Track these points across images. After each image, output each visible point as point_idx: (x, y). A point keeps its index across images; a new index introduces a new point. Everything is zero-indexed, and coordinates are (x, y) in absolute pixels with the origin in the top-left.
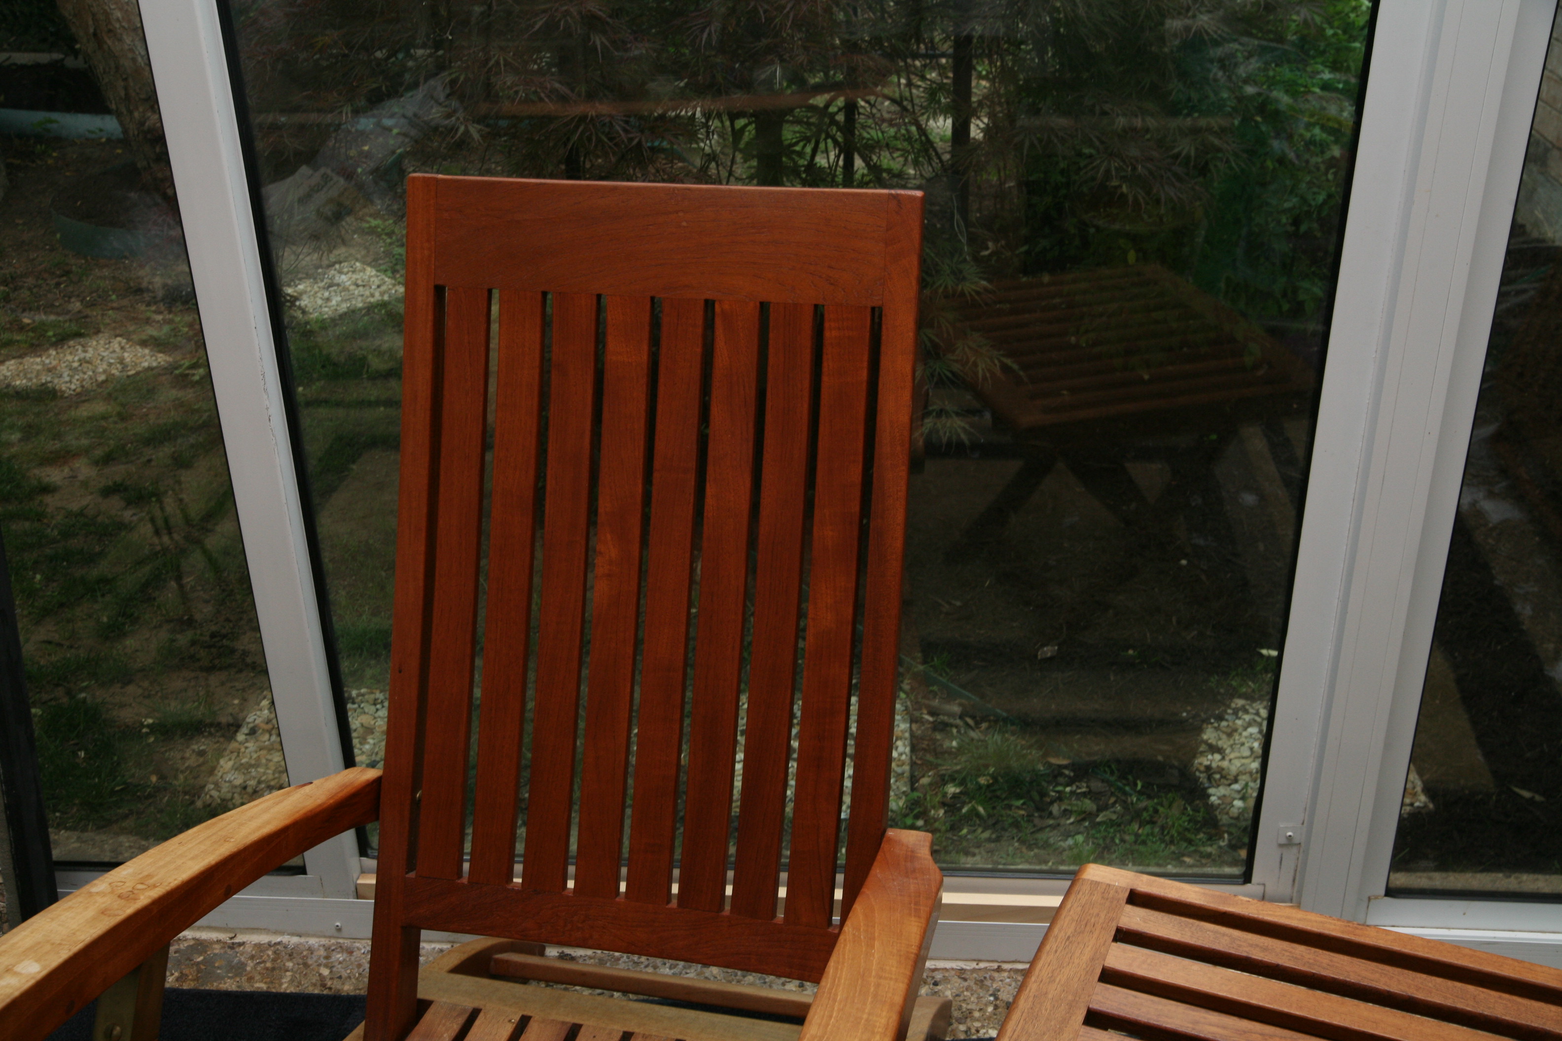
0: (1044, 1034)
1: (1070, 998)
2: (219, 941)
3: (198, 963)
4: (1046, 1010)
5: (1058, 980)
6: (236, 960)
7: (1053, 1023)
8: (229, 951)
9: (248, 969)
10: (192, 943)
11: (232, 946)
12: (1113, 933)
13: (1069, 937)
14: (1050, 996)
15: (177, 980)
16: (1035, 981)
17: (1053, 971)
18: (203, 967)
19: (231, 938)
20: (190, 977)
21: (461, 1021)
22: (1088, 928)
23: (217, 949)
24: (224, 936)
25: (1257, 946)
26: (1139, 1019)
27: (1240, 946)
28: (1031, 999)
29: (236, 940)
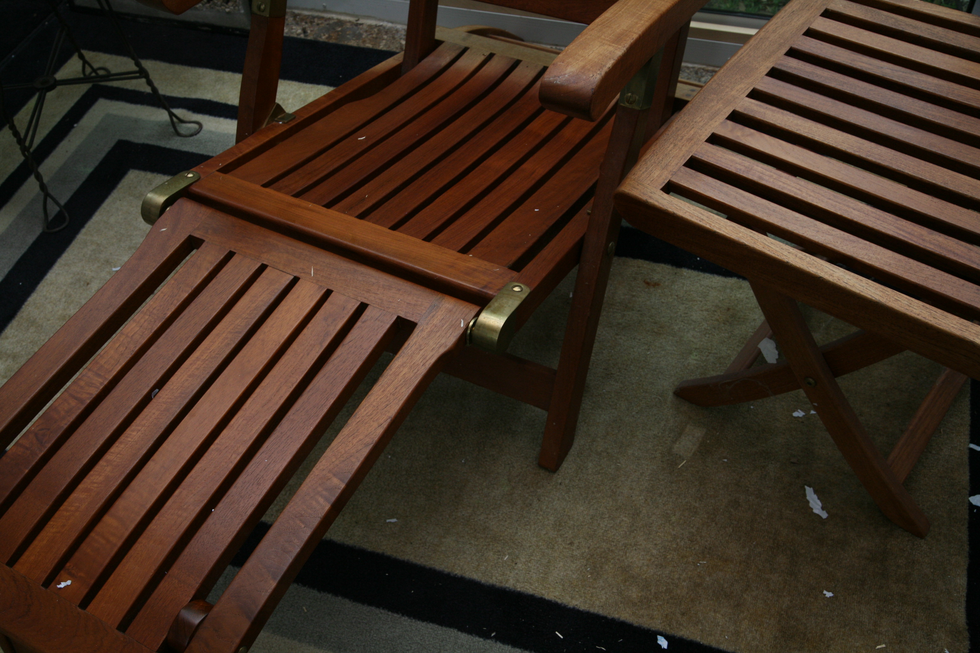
0: (759, 57)
1: (782, 41)
2: (350, 22)
3: (338, 31)
4: (765, 46)
5: (777, 32)
6: (358, 32)
7: (766, 52)
8: (355, 27)
9: (364, 36)
10: (336, 21)
11: (357, 25)
12: (822, 11)
13: (794, 11)
14: (770, 39)
15: (327, 38)
16: (764, 31)
17: (777, 27)
18: (340, 33)
19: (357, 21)
20: (334, 37)
21: (458, 52)
22: (807, 8)
23: (348, 25)
24: (352, 19)
25: (911, 25)
26: (820, 55)
27: (900, 25)
28: (758, 40)
29: (359, 22)
